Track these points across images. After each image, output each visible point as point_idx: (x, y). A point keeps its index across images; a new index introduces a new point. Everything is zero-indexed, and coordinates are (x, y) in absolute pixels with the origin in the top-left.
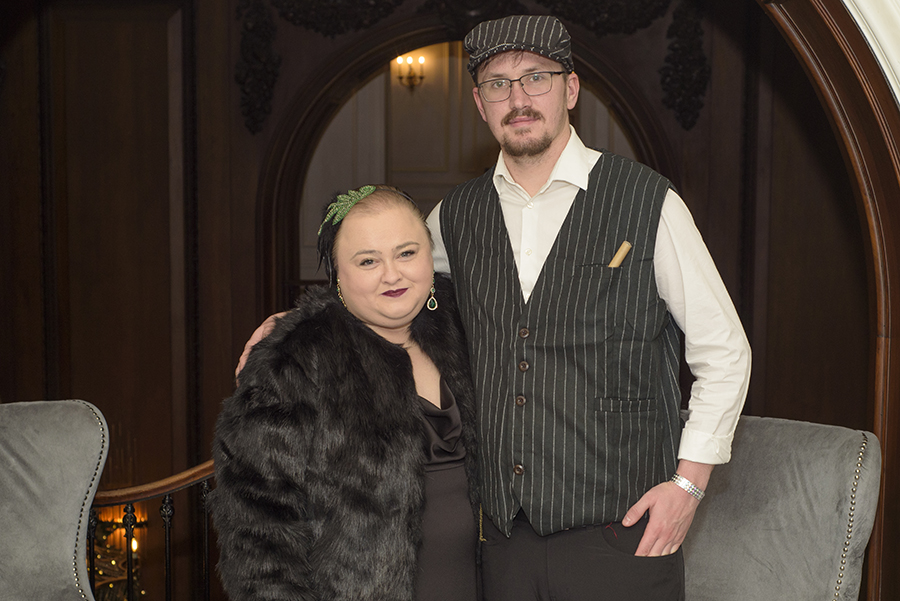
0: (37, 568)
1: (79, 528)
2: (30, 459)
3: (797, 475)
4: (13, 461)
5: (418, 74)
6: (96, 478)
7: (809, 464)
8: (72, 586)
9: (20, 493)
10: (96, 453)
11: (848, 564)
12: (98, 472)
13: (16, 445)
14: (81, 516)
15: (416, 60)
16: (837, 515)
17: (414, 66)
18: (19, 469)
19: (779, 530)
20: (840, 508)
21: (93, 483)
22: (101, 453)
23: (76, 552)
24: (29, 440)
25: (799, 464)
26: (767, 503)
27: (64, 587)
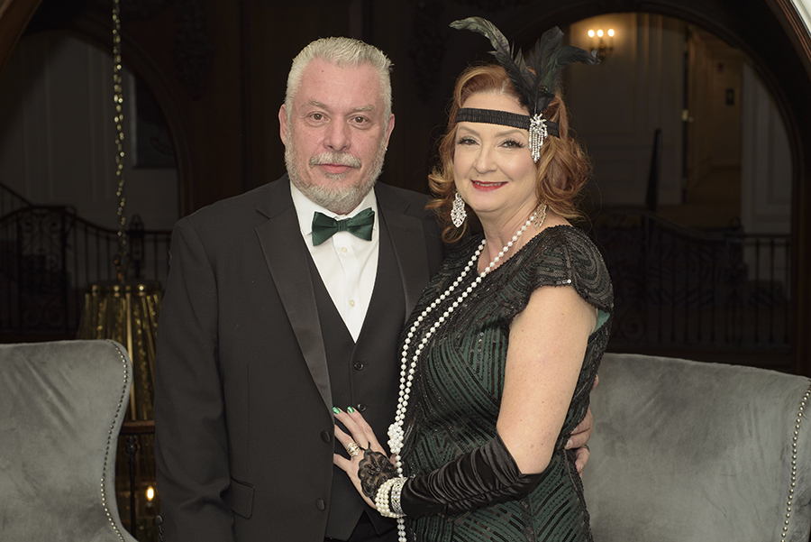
0: (68, 488)
1: (107, 453)
2: (64, 391)
3: (753, 422)
4: (50, 392)
5: (608, 45)
6: (121, 409)
7: (764, 411)
8: (99, 505)
9: (55, 421)
10: (119, 387)
11: (793, 512)
12: (122, 404)
13: (54, 379)
14: (109, 443)
15: (606, 33)
16: (780, 463)
17: (604, 38)
18: (55, 400)
19: (734, 476)
20: (784, 456)
21: (119, 414)
22: (125, 387)
23: (104, 475)
24: (64, 375)
25: (756, 412)
26: (725, 448)
27: (91, 506)
